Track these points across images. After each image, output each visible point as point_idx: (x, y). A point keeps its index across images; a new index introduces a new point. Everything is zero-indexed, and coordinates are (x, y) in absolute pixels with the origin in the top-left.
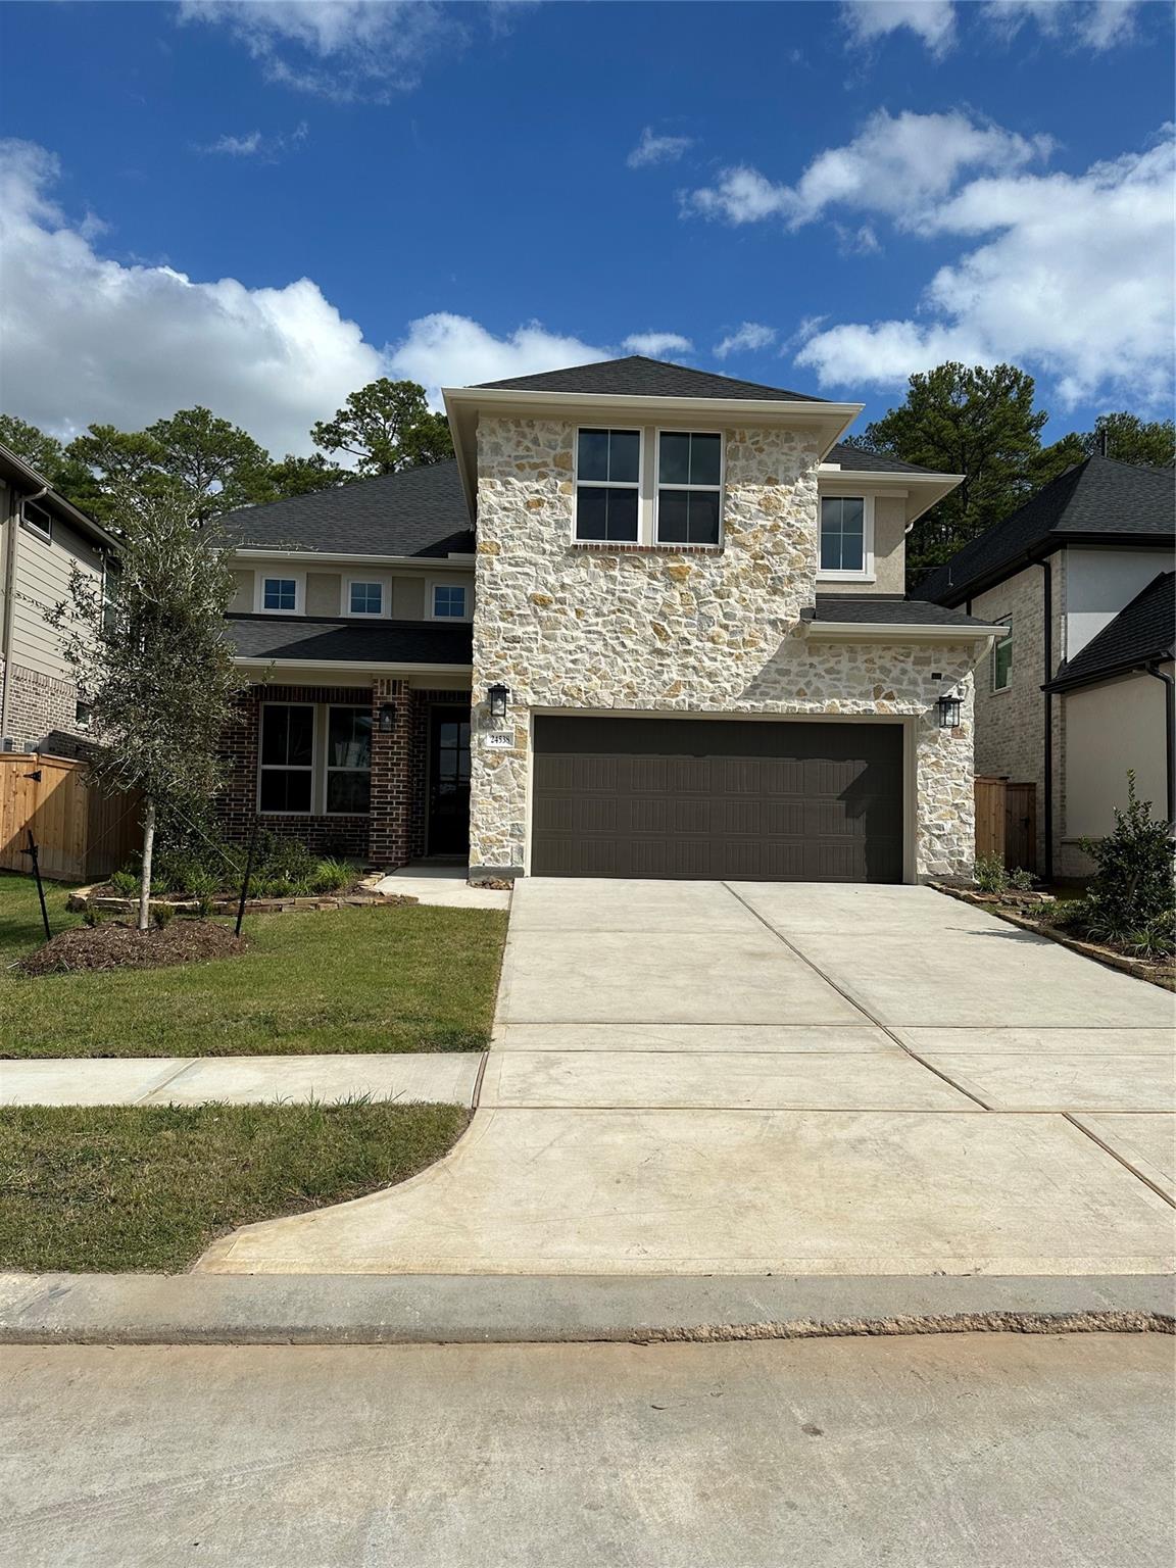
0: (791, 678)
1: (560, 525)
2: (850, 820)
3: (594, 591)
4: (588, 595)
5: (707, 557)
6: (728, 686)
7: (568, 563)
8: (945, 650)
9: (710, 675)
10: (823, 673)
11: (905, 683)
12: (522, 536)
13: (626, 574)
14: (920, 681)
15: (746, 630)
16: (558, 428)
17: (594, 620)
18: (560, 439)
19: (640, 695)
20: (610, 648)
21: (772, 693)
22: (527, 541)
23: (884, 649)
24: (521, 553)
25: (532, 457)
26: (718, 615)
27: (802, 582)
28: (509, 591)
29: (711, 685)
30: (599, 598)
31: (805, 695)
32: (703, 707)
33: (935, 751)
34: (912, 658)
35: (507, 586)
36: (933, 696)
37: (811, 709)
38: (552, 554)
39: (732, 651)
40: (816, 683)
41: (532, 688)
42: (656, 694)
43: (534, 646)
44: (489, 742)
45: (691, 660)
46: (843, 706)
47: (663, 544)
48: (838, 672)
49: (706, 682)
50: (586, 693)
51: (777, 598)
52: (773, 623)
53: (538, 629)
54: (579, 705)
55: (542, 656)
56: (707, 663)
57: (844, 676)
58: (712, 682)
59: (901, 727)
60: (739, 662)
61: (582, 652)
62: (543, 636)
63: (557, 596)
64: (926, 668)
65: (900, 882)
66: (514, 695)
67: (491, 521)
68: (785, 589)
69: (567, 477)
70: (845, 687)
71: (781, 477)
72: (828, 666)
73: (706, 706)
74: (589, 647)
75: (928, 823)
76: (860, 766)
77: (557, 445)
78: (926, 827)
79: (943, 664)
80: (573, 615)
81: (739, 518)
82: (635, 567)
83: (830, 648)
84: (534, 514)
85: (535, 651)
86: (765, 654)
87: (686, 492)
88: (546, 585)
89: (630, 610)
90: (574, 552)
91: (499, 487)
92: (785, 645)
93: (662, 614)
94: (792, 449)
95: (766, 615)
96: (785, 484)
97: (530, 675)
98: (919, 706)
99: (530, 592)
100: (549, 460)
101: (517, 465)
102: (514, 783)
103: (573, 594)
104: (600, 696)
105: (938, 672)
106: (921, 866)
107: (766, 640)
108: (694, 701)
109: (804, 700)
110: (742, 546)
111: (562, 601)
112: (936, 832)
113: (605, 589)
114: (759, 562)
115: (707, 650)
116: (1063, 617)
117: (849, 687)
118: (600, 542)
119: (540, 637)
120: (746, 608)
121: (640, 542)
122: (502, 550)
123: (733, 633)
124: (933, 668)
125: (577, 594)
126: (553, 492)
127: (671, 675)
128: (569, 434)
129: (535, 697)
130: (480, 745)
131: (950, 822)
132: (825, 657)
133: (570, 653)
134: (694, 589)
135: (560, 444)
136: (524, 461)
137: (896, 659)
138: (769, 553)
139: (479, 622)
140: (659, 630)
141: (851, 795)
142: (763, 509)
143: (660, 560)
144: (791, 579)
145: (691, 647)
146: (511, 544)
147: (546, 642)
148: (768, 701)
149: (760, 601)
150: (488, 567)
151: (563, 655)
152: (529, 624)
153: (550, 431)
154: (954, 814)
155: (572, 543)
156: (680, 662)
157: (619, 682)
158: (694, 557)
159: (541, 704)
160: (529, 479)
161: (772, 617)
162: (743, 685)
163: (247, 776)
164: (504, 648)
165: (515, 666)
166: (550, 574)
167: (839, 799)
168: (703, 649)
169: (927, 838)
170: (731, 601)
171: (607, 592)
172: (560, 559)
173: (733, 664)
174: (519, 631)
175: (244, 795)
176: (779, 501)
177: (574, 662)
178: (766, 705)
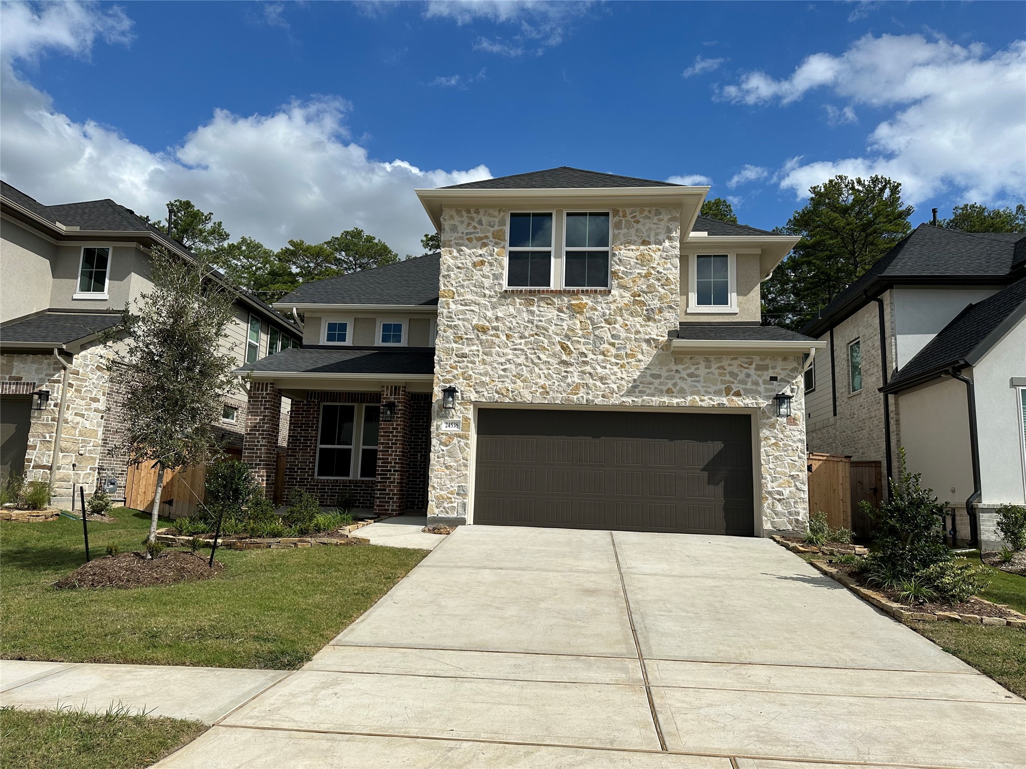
0: (662, 380)
1: (497, 277)
2: (711, 487)
3: (519, 322)
4: (515, 324)
5: (599, 296)
6: (615, 386)
7: (501, 302)
8: (780, 359)
9: (602, 379)
10: (686, 377)
11: (749, 384)
12: (470, 286)
13: (542, 309)
14: (761, 382)
15: (628, 346)
16: (496, 213)
17: (518, 341)
18: (497, 220)
19: (551, 393)
20: (529, 360)
21: (648, 391)
22: (474, 288)
23: (732, 359)
24: (469, 297)
25: (478, 233)
26: (607, 336)
27: (669, 312)
28: (460, 323)
29: (602, 386)
30: (522, 326)
31: (673, 393)
32: (597, 401)
33: (774, 435)
34: (754, 366)
35: (459, 319)
36: (771, 394)
37: (677, 403)
38: (490, 296)
39: (618, 361)
40: (681, 384)
41: (474, 389)
42: (563, 392)
43: (476, 359)
44: (444, 427)
45: (588, 368)
46: (702, 401)
47: (568, 288)
48: (697, 376)
49: (598, 383)
50: (512, 392)
51: (650, 323)
52: (648, 341)
53: (480, 348)
54: (507, 400)
55: (482, 367)
56: (599, 370)
57: (701, 379)
58: (603, 384)
59: (749, 416)
60: (623, 369)
61: (510, 363)
62: (483, 353)
63: (493, 325)
64: (765, 373)
65: (752, 535)
66: (462, 394)
67: (449, 276)
68: (656, 317)
69: (502, 245)
70: (703, 387)
71: (652, 239)
72: (689, 371)
73: (599, 401)
74: (515, 360)
75: (770, 490)
76: (718, 446)
77: (494, 225)
78: (770, 493)
79: (778, 370)
80: (504, 338)
81: (622, 268)
82: (548, 304)
83: (691, 358)
84: (479, 270)
85: (477, 363)
86: (642, 363)
87: (585, 252)
88: (485, 318)
89: (544, 334)
90: (505, 295)
91: (455, 253)
92: (657, 357)
93: (567, 337)
94: (660, 220)
95: (642, 336)
96: (655, 244)
97: (473, 380)
98: (761, 401)
99: (474, 322)
100: (490, 235)
101: (467, 239)
102: (461, 456)
103: (504, 324)
104: (522, 394)
105: (774, 375)
106: (767, 523)
107: (643, 353)
108: (590, 397)
109: (672, 396)
110: (624, 287)
111: (496, 329)
112: (778, 497)
113: (526, 319)
114: (637, 298)
115: (599, 361)
116: (893, 338)
117: (706, 387)
118: (524, 288)
119: (481, 353)
120: (628, 331)
121: (552, 287)
122: (456, 295)
123: (618, 349)
124: (771, 373)
125: (507, 323)
126: (492, 255)
127: (573, 379)
128: (503, 217)
129: (476, 395)
130: (437, 429)
131: (788, 490)
132: (687, 365)
133: (502, 364)
134: (590, 318)
135: (497, 224)
136: (472, 236)
137: (741, 366)
138: (644, 292)
139: (439, 344)
140: (564, 348)
141: (712, 468)
142: (639, 262)
143: (566, 299)
144: (661, 310)
145: (588, 359)
146: (462, 290)
147: (485, 357)
148: (645, 398)
149: (638, 326)
150: (446, 307)
151: (497, 366)
152: (473, 345)
153: (490, 215)
154: (791, 483)
155: (504, 289)
156: (580, 369)
157: (536, 384)
158: (590, 297)
159: (480, 400)
160: (475, 248)
161: (647, 337)
162: (626, 386)
163: (309, 453)
164: (456, 362)
165: (463, 374)
166: (488, 310)
167: (703, 470)
168: (597, 360)
169: (770, 501)
170: (617, 326)
171: (528, 322)
172: (495, 300)
173: (618, 370)
174: (466, 350)
175: (307, 466)
176: (651, 256)
177: (504, 370)
178: (643, 400)
